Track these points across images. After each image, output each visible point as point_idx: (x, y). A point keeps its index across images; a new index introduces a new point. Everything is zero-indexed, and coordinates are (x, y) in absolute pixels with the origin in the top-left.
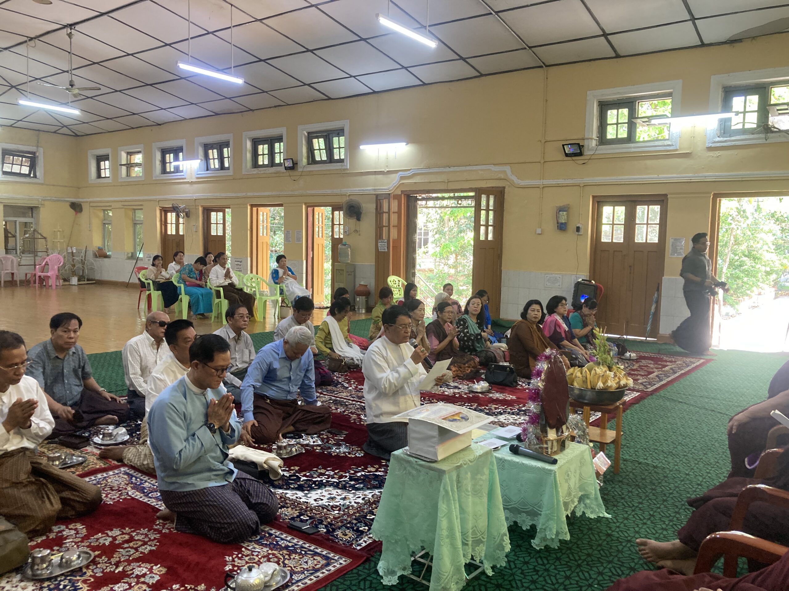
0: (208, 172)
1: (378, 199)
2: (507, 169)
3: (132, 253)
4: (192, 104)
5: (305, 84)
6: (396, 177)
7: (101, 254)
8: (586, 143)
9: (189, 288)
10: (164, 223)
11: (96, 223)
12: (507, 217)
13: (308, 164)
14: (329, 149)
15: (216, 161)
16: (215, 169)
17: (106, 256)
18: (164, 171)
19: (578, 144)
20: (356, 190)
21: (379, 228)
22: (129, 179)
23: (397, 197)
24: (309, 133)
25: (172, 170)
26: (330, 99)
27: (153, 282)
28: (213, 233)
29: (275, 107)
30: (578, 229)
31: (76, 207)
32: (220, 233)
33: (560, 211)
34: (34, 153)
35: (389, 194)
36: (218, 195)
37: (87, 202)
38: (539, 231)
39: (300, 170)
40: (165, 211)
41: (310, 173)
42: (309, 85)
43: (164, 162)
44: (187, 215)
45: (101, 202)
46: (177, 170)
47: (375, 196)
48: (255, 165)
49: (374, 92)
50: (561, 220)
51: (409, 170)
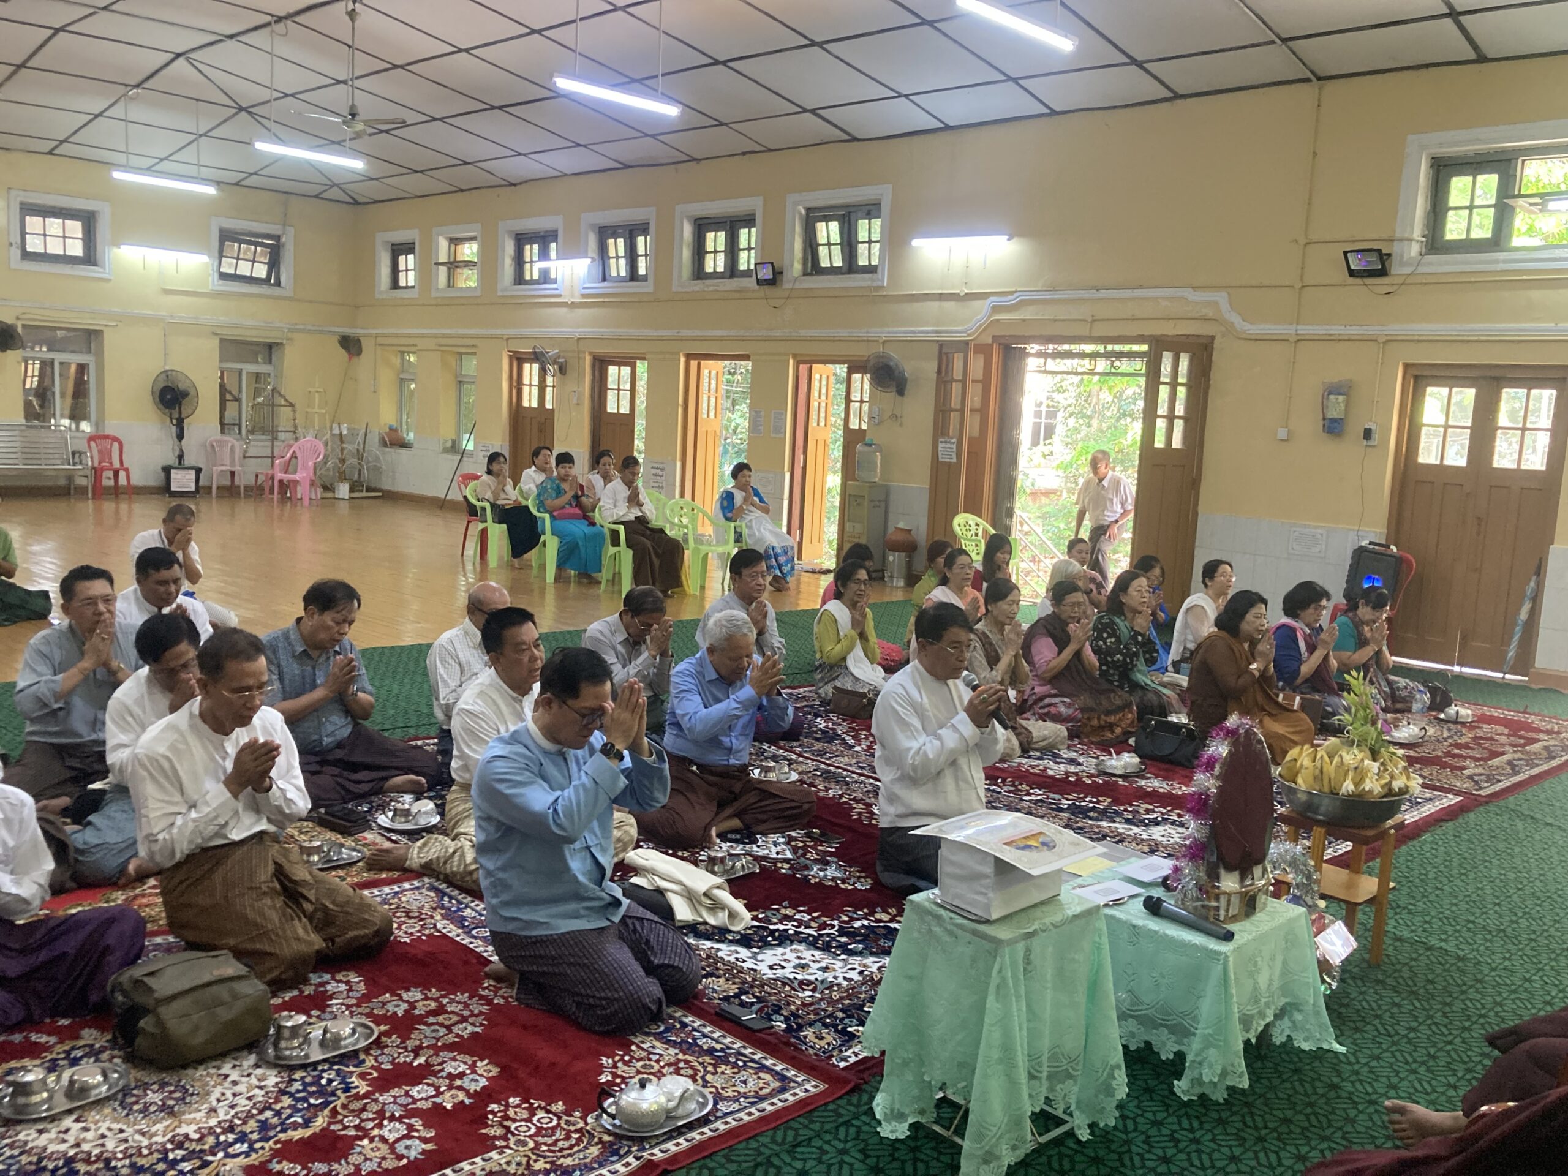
0: (605, 284)
1: (944, 352)
2: (1222, 298)
3: (454, 442)
4: (579, 145)
5: (805, 111)
6: (982, 308)
7: (395, 441)
8: (1395, 249)
9: (560, 523)
10: (517, 385)
11: (387, 378)
12: (1216, 403)
13: (805, 274)
14: (849, 245)
15: (622, 262)
16: (619, 279)
17: (404, 445)
18: (519, 279)
19: (1379, 251)
20: (900, 331)
21: (942, 411)
22: (451, 293)
23: (983, 349)
24: (808, 210)
25: (536, 277)
26: (855, 139)
27: (493, 506)
28: (611, 408)
29: (744, 154)
30: (1368, 434)
31: (351, 345)
32: (625, 410)
33: (1330, 393)
34: (277, 238)
35: (967, 343)
36: (623, 331)
37: (370, 336)
38: (1282, 433)
39: (787, 286)
40: (519, 359)
41: (809, 295)
42: (813, 111)
43: (519, 261)
44: (562, 370)
45: (397, 336)
46: (545, 277)
47: (936, 347)
48: (699, 272)
49: (948, 128)
50: (1333, 414)
51: (1012, 293)
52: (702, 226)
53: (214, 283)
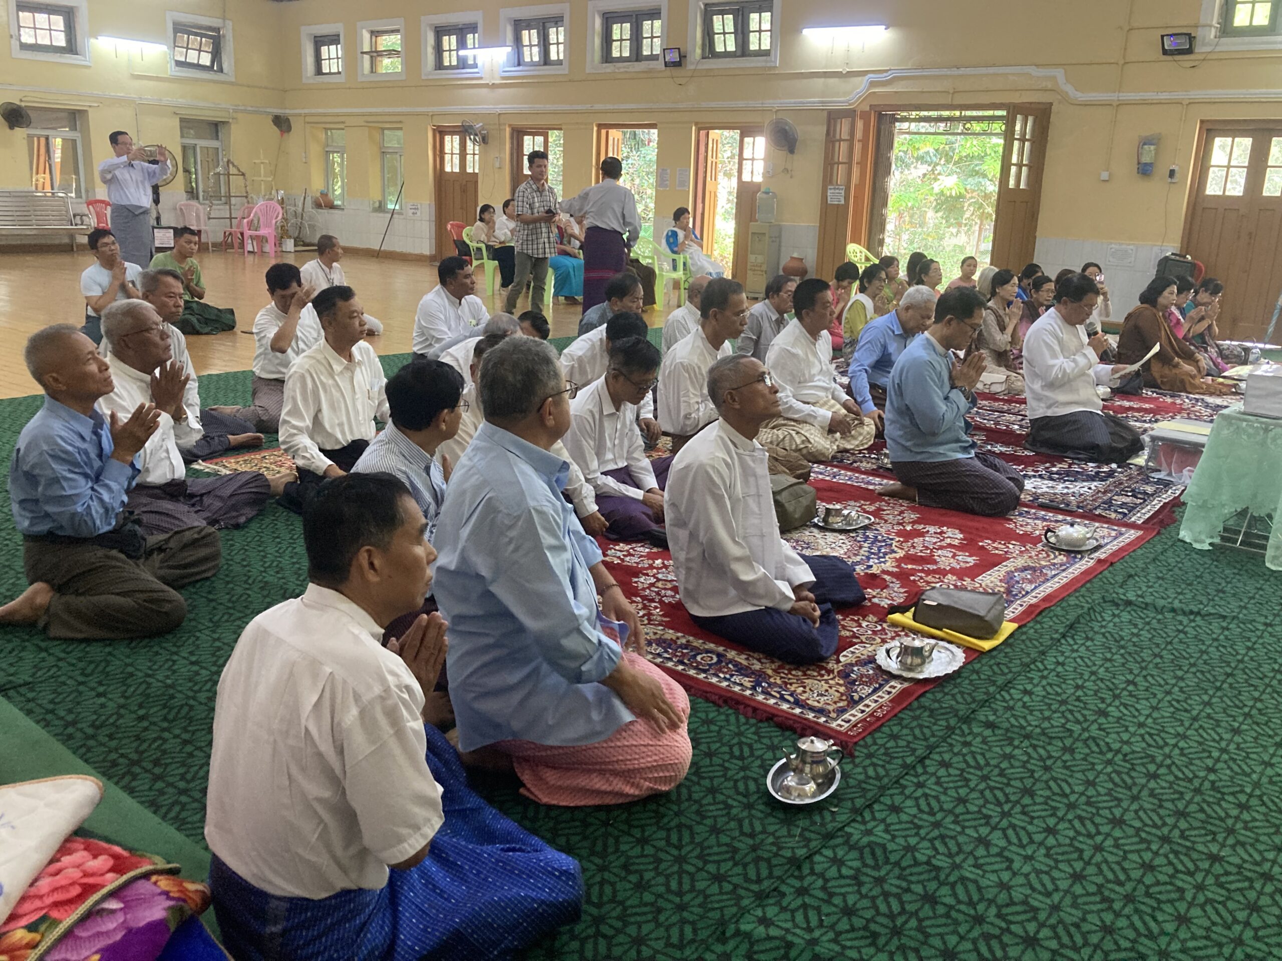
0: (520, 68)
1: (833, 117)
2: (1059, 73)
3: (380, 202)
6: (861, 83)
7: (325, 203)
8: (1199, 33)
10: (440, 153)
11: (315, 151)
13: (703, 58)
14: (742, 34)
15: (535, 50)
16: (532, 64)
17: (332, 207)
18: (439, 65)
20: (789, 102)
21: (829, 164)
22: (375, 78)
23: (865, 116)
24: (706, 5)
25: (454, 63)
27: (488, 247)
30: (1172, 173)
31: (282, 123)
33: (1145, 144)
34: (217, 30)
35: (854, 111)
36: (539, 107)
37: (300, 115)
39: (691, 67)
40: (441, 132)
41: (709, 73)
43: (439, 50)
45: (325, 115)
46: (463, 64)
47: (825, 114)
48: (607, 57)
50: (1146, 159)
51: (886, 71)
52: (609, 19)
53: (172, 70)
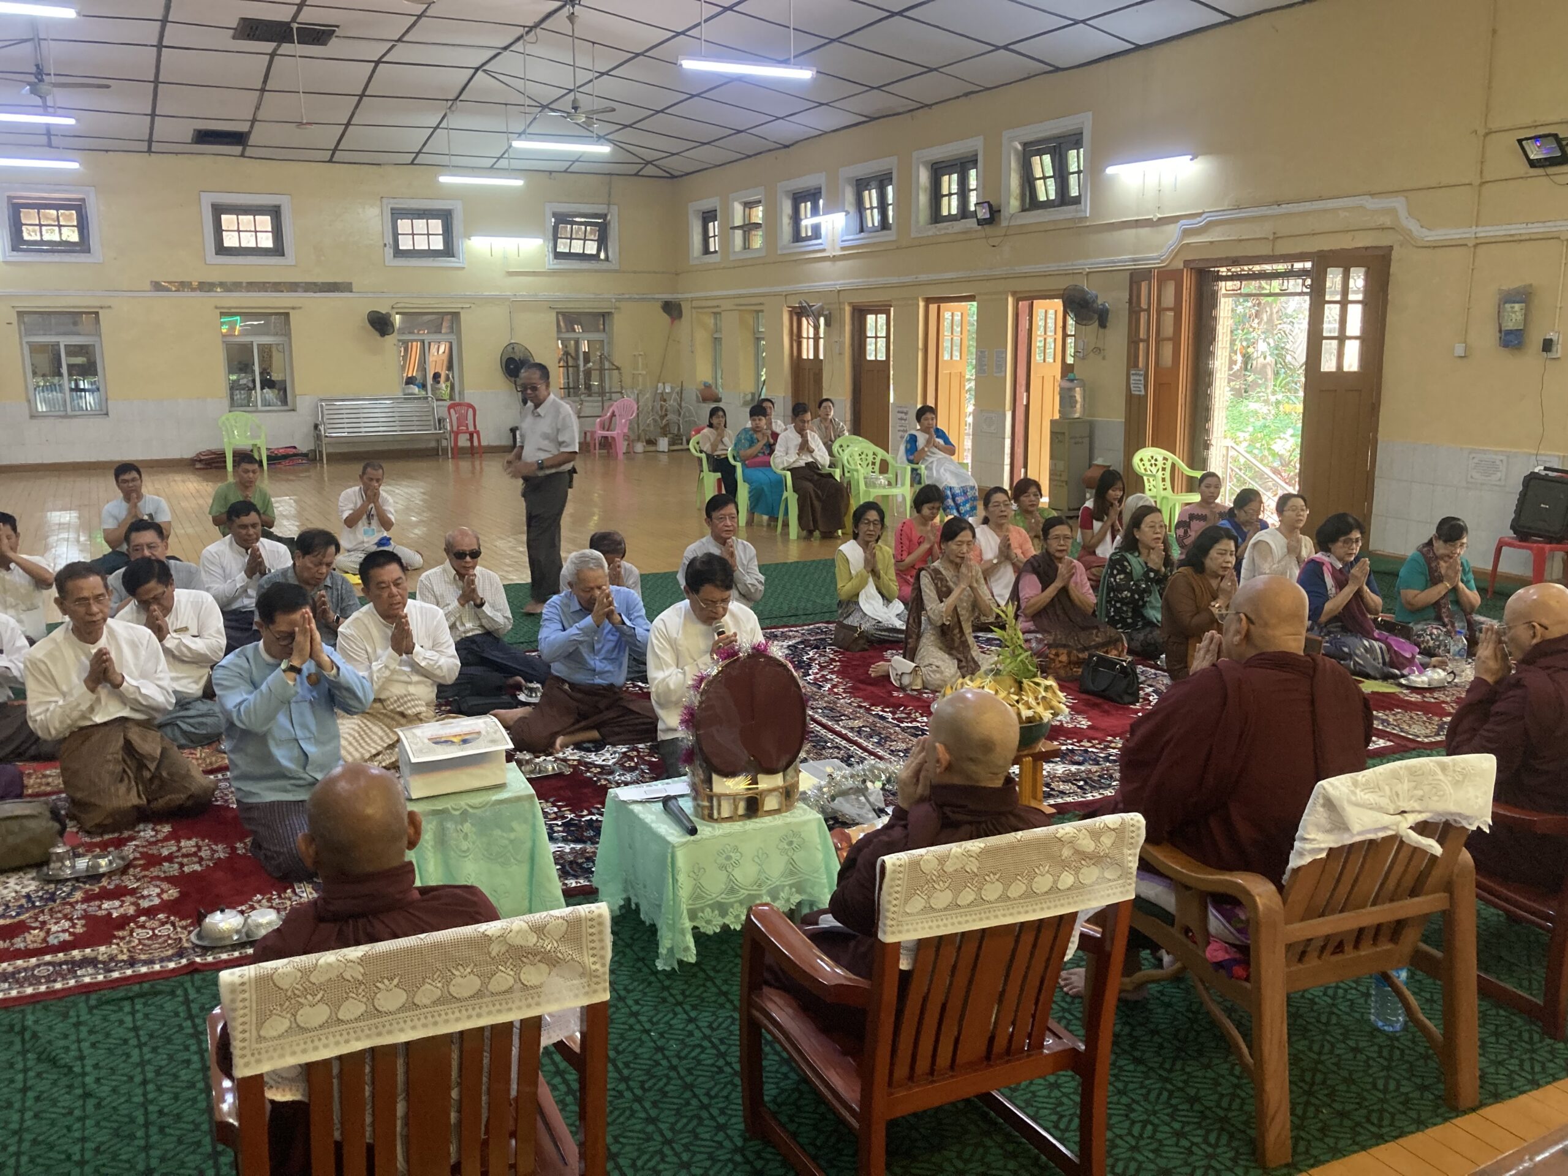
0: (862, 235)
2: (1398, 203)
5: (998, 48)
6: (1173, 232)
10: (797, 338)
12: (1394, 318)
15: (876, 213)
16: (874, 230)
18: (797, 237)
19: (1555, 136)
22: (748, 255)
23: (1175, 276)
24: (1025, 145)
25: (809, 233)
26: (1057, 69)
28: (871, 357)
29: (966, 95)
30: (1547, 345)
31: (672, 309)
32: (882, 357)
33: (1506, 302)
35: (1152, 271)
36: (874, 280)
37: (687, 300)
38: (1461, 348)
39: (1004, 224)
40: (799, 313)
41: (1023, 231)
42: (1005, 47)
43: (796, 218)
44: (830, 321)
45: (706, 299)
46: (815, 233)
48: (936, 216)
49: (1138, 48)
50: (1509, 325)
51: (1200, 215)
52: (937, 171)
53: (550, 263)
